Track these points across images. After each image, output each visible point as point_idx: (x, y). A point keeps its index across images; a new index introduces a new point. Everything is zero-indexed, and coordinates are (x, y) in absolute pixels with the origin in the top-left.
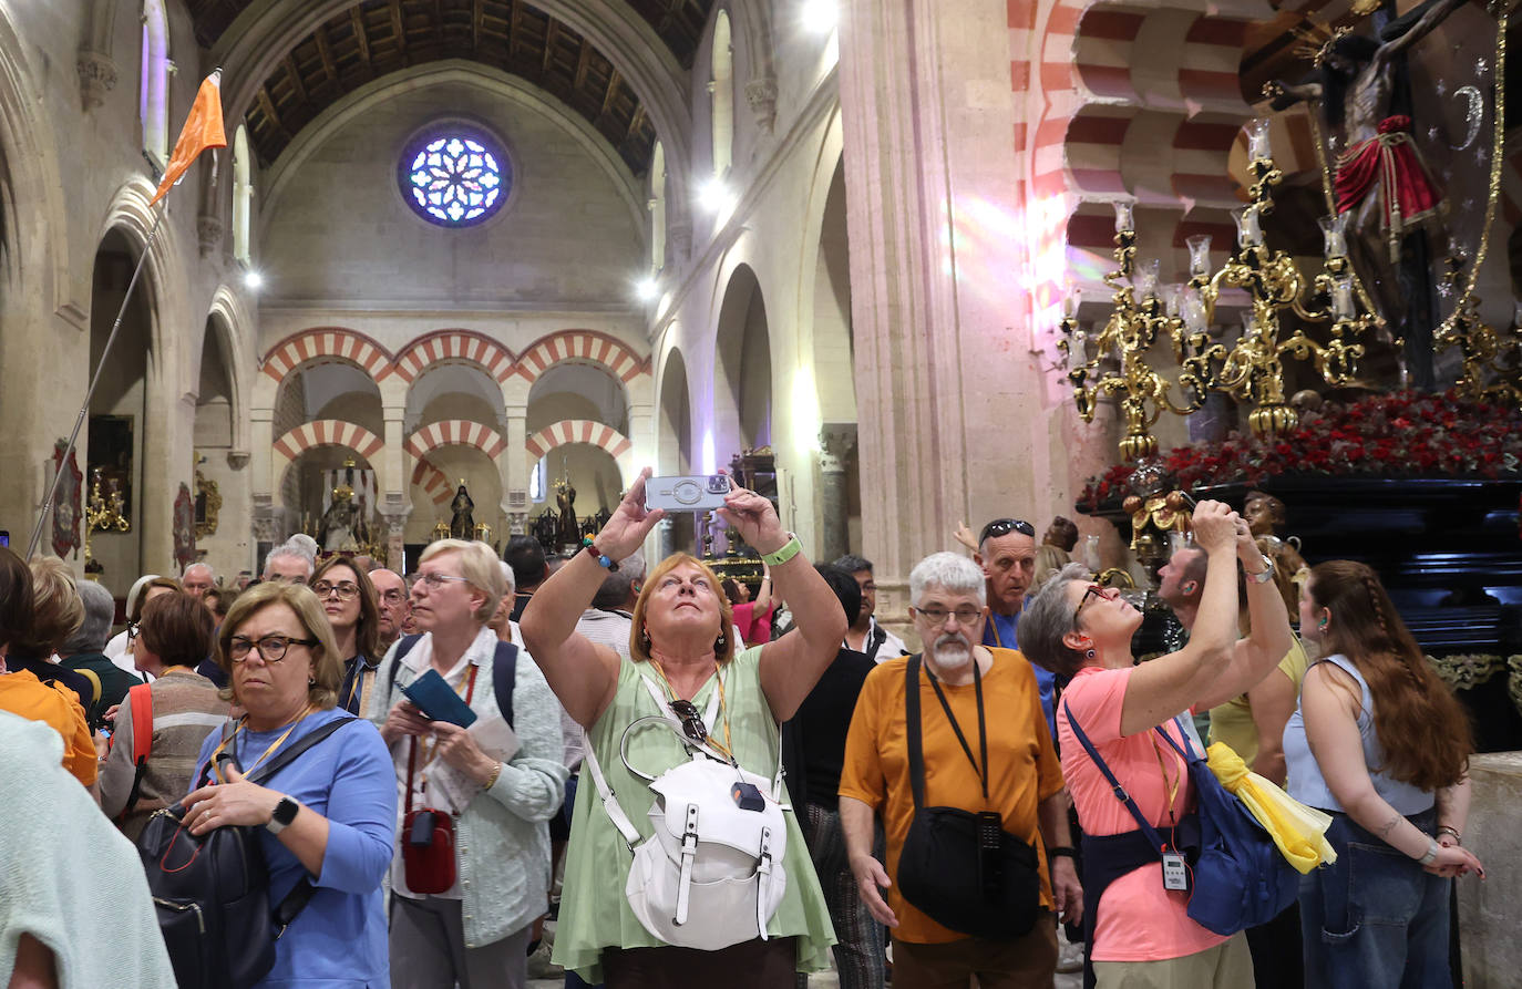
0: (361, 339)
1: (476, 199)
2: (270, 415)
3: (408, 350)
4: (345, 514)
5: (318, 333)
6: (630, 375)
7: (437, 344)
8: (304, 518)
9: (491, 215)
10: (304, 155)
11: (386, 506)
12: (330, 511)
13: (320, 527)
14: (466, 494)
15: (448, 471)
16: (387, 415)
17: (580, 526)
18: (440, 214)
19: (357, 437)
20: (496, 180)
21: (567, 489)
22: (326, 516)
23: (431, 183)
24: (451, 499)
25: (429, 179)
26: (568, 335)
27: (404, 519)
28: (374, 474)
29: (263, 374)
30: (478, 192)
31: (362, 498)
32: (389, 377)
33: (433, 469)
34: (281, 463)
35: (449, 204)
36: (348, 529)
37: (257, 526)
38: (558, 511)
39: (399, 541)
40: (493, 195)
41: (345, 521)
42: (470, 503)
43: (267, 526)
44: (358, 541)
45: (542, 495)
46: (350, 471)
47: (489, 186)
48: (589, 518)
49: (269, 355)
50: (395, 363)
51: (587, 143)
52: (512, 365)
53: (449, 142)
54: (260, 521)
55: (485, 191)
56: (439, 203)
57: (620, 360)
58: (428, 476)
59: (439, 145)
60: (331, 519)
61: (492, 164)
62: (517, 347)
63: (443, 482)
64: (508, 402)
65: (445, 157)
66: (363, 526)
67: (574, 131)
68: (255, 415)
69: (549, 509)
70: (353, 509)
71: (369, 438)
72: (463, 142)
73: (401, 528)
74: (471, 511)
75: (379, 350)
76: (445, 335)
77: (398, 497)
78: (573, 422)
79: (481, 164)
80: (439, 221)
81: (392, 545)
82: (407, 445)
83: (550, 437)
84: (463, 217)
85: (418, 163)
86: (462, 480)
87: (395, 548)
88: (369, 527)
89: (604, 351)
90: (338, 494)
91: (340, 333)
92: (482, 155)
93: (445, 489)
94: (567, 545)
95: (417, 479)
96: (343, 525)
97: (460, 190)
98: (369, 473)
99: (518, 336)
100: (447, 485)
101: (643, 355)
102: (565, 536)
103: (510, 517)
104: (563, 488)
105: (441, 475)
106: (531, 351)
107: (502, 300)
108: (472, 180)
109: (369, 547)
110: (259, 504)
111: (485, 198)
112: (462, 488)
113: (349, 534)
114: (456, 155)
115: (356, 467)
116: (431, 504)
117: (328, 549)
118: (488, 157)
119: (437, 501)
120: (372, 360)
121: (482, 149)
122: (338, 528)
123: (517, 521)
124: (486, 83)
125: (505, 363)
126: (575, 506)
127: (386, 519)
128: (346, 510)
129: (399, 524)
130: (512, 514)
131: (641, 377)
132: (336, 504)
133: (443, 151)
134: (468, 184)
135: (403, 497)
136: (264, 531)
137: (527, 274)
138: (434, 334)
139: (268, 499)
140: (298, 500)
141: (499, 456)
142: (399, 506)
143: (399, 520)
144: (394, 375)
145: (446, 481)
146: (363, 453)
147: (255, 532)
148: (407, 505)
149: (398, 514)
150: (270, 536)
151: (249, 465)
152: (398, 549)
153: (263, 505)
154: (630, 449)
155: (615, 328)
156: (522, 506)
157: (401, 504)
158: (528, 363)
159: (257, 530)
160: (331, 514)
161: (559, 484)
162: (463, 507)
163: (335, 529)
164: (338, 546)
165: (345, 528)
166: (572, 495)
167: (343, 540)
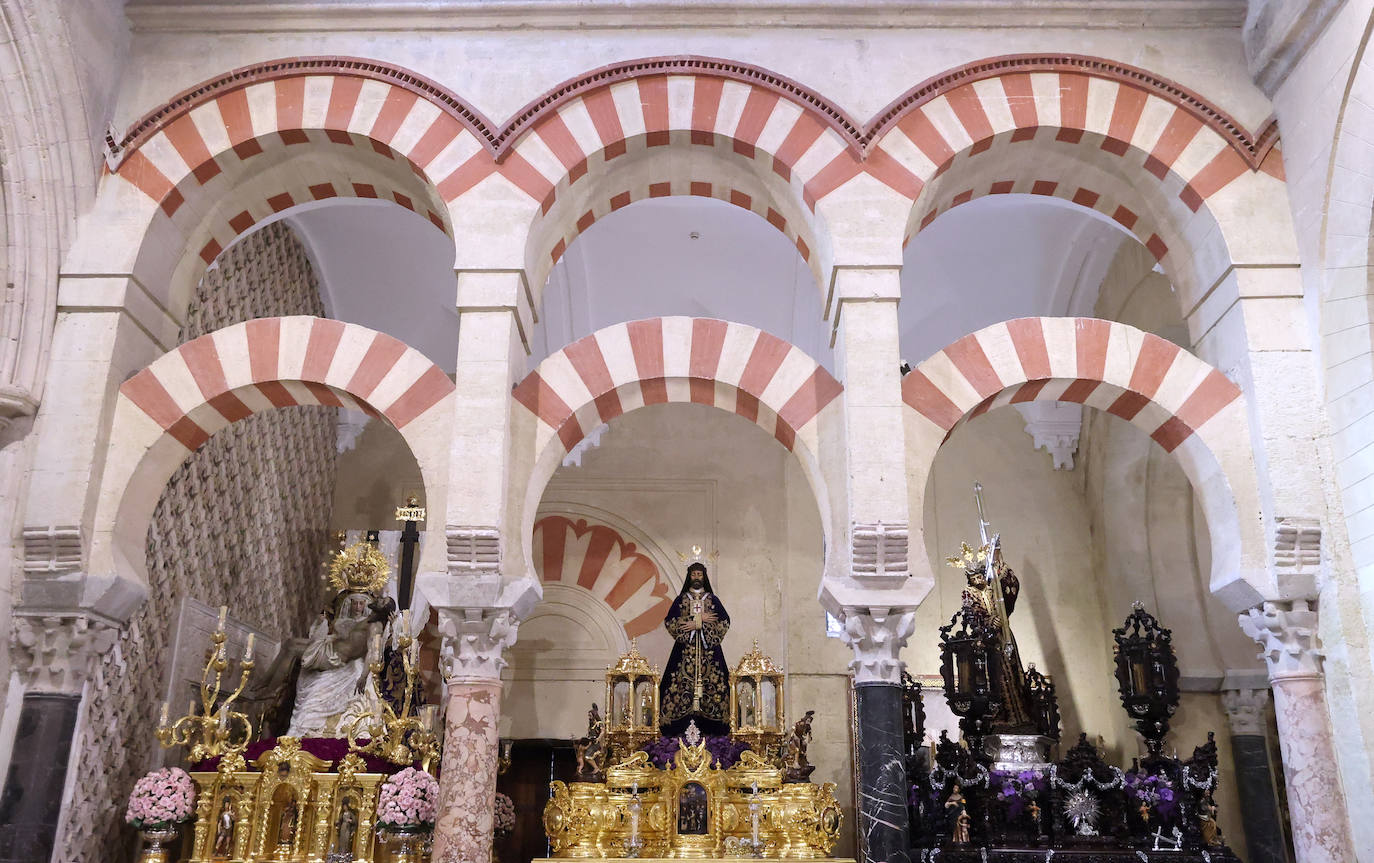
0: (410, 87)
2: (116, 293)
3: (541, 115)
4: (358, 624)
5: (289, 73)
6: (1219, 174)
7: (626, 96)
11: (449, 576)
14: (706, 585)
16: (469, 291)
19: (376, 364)
26: (1013, 69)
29: (115, 181)
32: (483, 185)
34: (137, 440)
37: (27, 638)
39: (482, 696)
41: (352, 647)
42: (721, 614)
43: (60, 642)
49: (142, 130)
50: (500, 146)
54: (38, 623)
57: (1177, 136)
60: (312, 643)
62: (863, 109)
64: (839, 254)
68: (71, 293)
71: (411, 365)
74: (721, 635)
75: (458, 112)
76: (651, 74)
77: (488, 549)
81: (457, 711)
82: (528, 391)
83: (974, 361)
86: (695, 551)
87: (469, 722)
89: (1127, 112)
91: (350, 73)
93: (655, 600)
96: (349, 660)
105: (647, 566)
106: (905, 111)
109: (400, 723)
110: (40, 564)
112: (696, 565)
116: (620, 636)
120: (435, 140)
122: (332, 668)
123: (879, 636)
125: (829, 145)
128: (364, 618)
129: (487, 640)
130: (865, 611)
131: (1250, 184)
132: (335, 605)
136: (49, 655)
138: (618, 73)
139: (68, 545)
141: (813, 422)
142: (487, 578)
143: (491, 625)
144: (496, 179)
145: (658, 578)
146: (391, 409)
147: (23, 661)
148: (521, 575)
149: (483, 603)
150: (67, 676)
151: (28, 439)
152: (478, 727)
153: (53, 565)
154: (1240, 403)
155: (1153, 52)
156: (897, 583)
157: (497, 570)
158: (897, 145)
159: (26, 652)
160: (319, 624)
161: (969, 557)
162: (698, 622)
163: (321, 670)
164: (322, 724)
165: (353, 669)
166: (1009, 589)
167: (338, 707)
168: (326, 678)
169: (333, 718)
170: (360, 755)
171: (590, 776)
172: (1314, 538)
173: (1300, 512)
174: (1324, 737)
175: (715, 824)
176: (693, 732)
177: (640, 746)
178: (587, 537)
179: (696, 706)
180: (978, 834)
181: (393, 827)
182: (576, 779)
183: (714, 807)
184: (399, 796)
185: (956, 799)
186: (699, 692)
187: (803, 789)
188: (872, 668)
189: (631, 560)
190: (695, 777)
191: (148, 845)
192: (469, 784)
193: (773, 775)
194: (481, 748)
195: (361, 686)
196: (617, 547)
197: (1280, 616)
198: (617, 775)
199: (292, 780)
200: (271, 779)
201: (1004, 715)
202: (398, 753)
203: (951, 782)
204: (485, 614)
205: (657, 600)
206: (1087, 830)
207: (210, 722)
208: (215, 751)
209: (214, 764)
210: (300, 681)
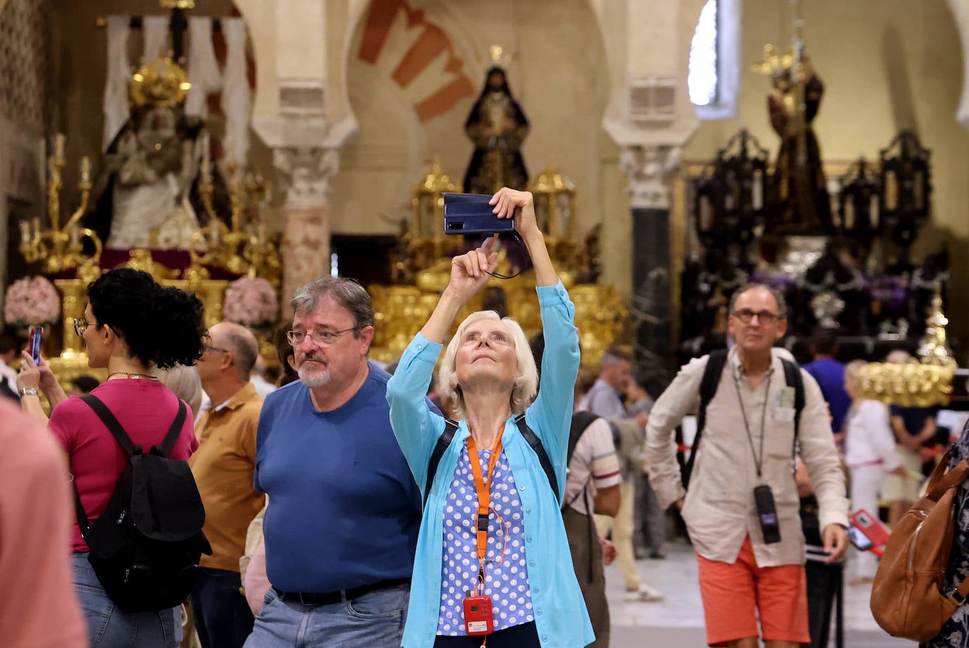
4: (167, 143)
8: (50, 152)
11: (282, 121)
12: (122, 132)
13: (94, 178)
14: (505, 89)
15: (456, 25)
17: (833, 187)
21: (798, 76)
22: (113, 148)
24: (464, 108)
27: (331, 161)
28: (247, 29)
31: (214, 100)
33: (415, 18)
36: (174, 185)
38: (769, 143)
39: (315, 220)
41: (165, 163)
42: (519, 117)
44: (202, 220)
45: (727, 96)
46: (179, 22)
48: (862, 164)
58: (402, 38)
60: (125, 159)
63: (443, 59)
66: (216, 176)
69: (744, 136)
70: (189, 130)
73: (321, 186)
74: (520, 140)
77: (314, 96)
81: (297, 232)
86: (497, 52)
87: (307, 242)
88: (234, 182)
90: (145, 88)
93: (449, 78)
94: (796, 241)
95: (368, 50)
96: (162, 174)
98: (232, 29)
100: (454, 65)
102: (789, 214)
103: (628, 157)
104: (786, 75)
105: (437, 39)
109: (232, 238)
112: (496, 71)
113: (179, 200)
115: (198, 10)
116: (409, 119)
117: (118, 243)
119: (426, 110)
123: (650, 169)
126: (821, 126)
127: (280, 160)
128: (168, 133)
129: (316, 173)
130: (638, 149)
132: (137, 118)
135: (327, 96)
140: (33, 102)
142: (318, 123)
143: (318, 161)
145: (451, 52)
148: (342, 115)
149: (314, 142)
152: (312, 245)
156: (665, 125)
157: (322, 116)
160: (127, 140)
161: (775, 61)
162: (497, 129)
163: (136, 186)
164: (146, 236)
165: (166, 183)
166: (813, 94)
167: (159, 219)
168: (143, 194)
169: (155, 230)
170: (203, 266)
171: (403, 281)
177: (445, 253)
187: (589, 292)
188: (644, 195)
198: (427, 279)
201: (797, 218)
202: (234, 264)
203: (714, 285)
204: (314, 152)
206: (828, 323)
207: (59, 237)
208: (68, 262)
209: (71, 273)
210: (117, 194)
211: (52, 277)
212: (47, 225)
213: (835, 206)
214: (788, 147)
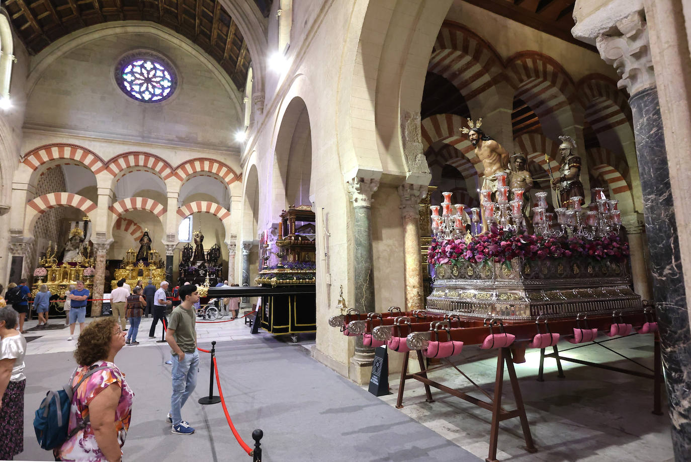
0: (87, 152)
1: (158, 91)
2: (26, 187)
3: (114, 160)
4: (77, 243)
5: (61, 146)
6: (232, 181)
7: (131, 159)
9: (165, 99)
10: (59, 53)
11: (97, 239)
13: (59, 249)
14: (148, 235)
16: (100, 191)
17: (205, 253)
18: (138, 96)
19: (81, 202)
20: (169, 84)
21: (199, 235)
23: (134, 81)
25: (133, 78)
26: (202, 160)
27: (107, 246)
29: (23, 164)
30: (159, 88)
32: (102, 172)
33: (135, 224)
34: (32, 213)
35: (144, 92)
36: (77, 251)
37: (12, 247)
38: (194, 246)
39: (102, 257)
40: (167, 91)
41: (76, 247)
42: (150, 240)
43: (19, 248)
45: (190, 239)
47: (166, 86)
48: (210, 249)
49: (28, 154)
50: (106, 166)
51: (216, 72)
52: (172, 172)
53: (145, 62)
54: (15, 245)
55: (163, 88)
56: (138, 90)
57: (227, 174)
58: (132, 228)
59: (140, 63)
61: (168, 76)
62: (175, 164)
64: (168, 190)
65: (143, 69)
67: (210, 66)
68: (15, 186)
70: (82, 241)
71: (89, 203)
72: (153, 63)
74: (150, 244)
75: (97, 158)
76: (136, 154)
77: (104, 234)
78: (202, 202)
79: (162, 75)
80: (137, 99)
81: (98, 259)
82: (111, 208)
83: (190, 208)
84: (150, 99)
85: (128, 69)
86: (146, 229)
87: (101, 261)
89: (219, 170)
91: (74, 147)
92: (163, 71)
94: (198, 261)
96: (75, 249)
97: (150, 86)
99: (176, 158)
101: (238, 173)
103: (166, 247)
106: (182, 166)
107: (168, 140)
108: (157, 82)
110: (14, 235)
111: (163, 91)
112: (146, 233)
114: (149, 69)
116: (132, 241)
117: (63, 261)
118: (166, 73)
120: (93, 163)
121: (163, 69)
122: (72, 250)
123: (170, 249)
124: (166, 36)
125: (168, 171)
127: (96, 245)
128: (78, 241)
129: (103, 248)
130: (168, 245)
131: (237, 183)
133: (142, 66)
134: (154, 84)
135: (107, 234)
136: (17, 250)
137: (182, 129)
138: (130, 153)
139: (20, 232)
141: (162, 216)
142: (103, 239)
143: (104, 247)
144: (105, 171)
145: (140, 230)
146: (85, 210)
147: (11, 251)
148: (109, 238)
150: (21, 253)
151: (9, 213)
152: (102, 262)
153: (17, 235)
154: (230, 216)
155: (225, 159)
156: (173, 241)
157: (106, 238)
158: (180, 172)
159: (12, 250)
161: (196, 233)
162: (145, 242)
163: (69, 250)
164: (70, 260)
166: (202, 238)
167: (74, 257)
168: (71, 252)
169: (73, 259)
171: (122, 268)
172: (236, 237)
173: (234, 233)
174: (234, 263)
175: (144, 275)
176: (141, 261)
177: (132, 263)
178: (126, 221)
179: (145, 256)
180: (185, 276)
181: (87, 276)
182: (120, 269)
183: (144, 272)
184: (88, 272)
185: (183, 271)
186: (145, 254)
187: (160, 270)
188: (169, 253)
189: (135, 227)
190: (141, 268)
191: (39, 280)
192: (100, 270)
193: (155, 267)
194: (103, 265)
195: (78, 253)
196: (133, 224)
197: (230, 247)
198: (127, 268)
199: (67, 269)
200: (62, 270)
201: (199, 258)
202: (87, 265)
203: (182, 269)
204: (103, 244)
205: (141, 234)
206: (202, 275)
207: (48, 260)
208: (50, 265)
209: (50, 267)
210: (65, 252)
211: (45, 267)
212: (46, 258)
213: (206, 257)
214: (197, 246)
